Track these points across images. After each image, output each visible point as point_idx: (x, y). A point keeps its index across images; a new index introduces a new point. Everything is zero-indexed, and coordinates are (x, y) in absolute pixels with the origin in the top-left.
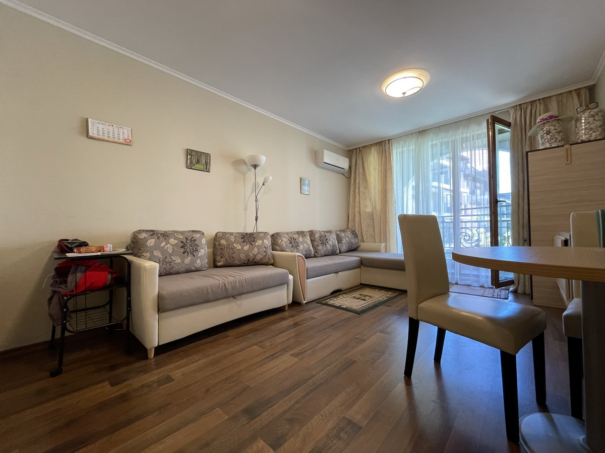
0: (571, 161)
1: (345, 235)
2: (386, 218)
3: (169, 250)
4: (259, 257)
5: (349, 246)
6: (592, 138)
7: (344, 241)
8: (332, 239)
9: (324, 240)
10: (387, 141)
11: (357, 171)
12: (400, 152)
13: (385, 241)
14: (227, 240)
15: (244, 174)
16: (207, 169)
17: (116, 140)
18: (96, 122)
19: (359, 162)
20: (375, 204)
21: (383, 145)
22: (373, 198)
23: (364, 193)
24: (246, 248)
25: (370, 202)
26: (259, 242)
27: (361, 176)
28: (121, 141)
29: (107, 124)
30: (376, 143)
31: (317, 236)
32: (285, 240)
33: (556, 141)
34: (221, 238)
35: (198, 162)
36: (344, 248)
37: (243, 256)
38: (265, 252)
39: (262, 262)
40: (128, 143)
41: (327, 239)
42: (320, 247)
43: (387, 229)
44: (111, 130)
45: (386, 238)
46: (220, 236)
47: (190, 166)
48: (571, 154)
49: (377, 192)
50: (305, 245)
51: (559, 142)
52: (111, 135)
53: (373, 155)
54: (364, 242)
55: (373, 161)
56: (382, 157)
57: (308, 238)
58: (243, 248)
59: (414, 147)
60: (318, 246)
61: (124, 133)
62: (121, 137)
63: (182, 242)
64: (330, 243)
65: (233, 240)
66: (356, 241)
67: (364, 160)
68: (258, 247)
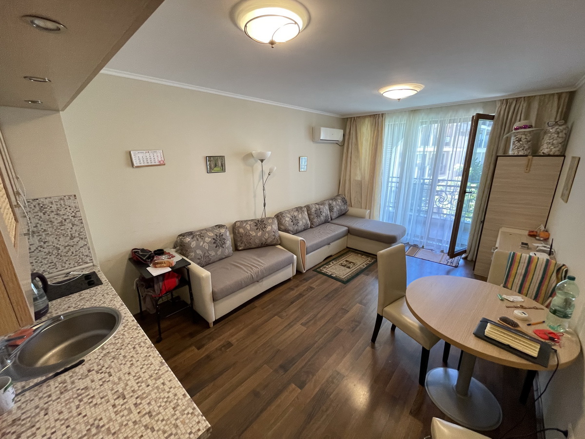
0: (529, 171)
1: (336, 203)
2: (373, 188)
3: (206, 247)
4: (269, 241)
5: (339, 214)
6: (551, 153)
7: (335, 209)
8: (326, 210)
9: (318, 213)
10: (381, 115)
11: (351, 141)
12: (391, 124)
13: (370, 208)
14: (244, 228)
15: (252, 166)
16: (223, 169)
17: (153, 164)
18: (137, 152)
19: (353, 132)
20: (365, 174)
21: (377, 118)
22: (363, 169)
23: (355, 162)
24: (259, 234)
25: (360, 171)
26: (269, 228)
27: (353, 146)
28: (157, 163)
29: (144, 152)
30: (371, 115)
31: (313, 210)
32: (287, 219)
33: (523, 150)
34: (239, 227)
35: (216, 166)
36: (335, 215)
37: (257, 241)
38: (274, 235)
39: (272, 244)
40: (161, 164)
41: (321, 212)
42: (315, 220)
43: (373, 199)
44: (148, 157)
45: (371, 206)
46: (239, 225)
47: (210, 170)
48: (531, 163)
49: (367, 162)
50: (304, 221)
51: (526, 150)
52: (149, 161)
53: (366, 126)
54: (352, 206)
55: (365, 131)
56: (374, 130)
57: (306, 213)
58: (257, 235)
59: (405, 122)
60: (314, 218)
61: (157, 157)
62: (156, 161)
63: (214, 239)
64: (324, 214)
65: (249, 228)
66: (345, 207)
67: (358, 130)
68: (268, 232)
